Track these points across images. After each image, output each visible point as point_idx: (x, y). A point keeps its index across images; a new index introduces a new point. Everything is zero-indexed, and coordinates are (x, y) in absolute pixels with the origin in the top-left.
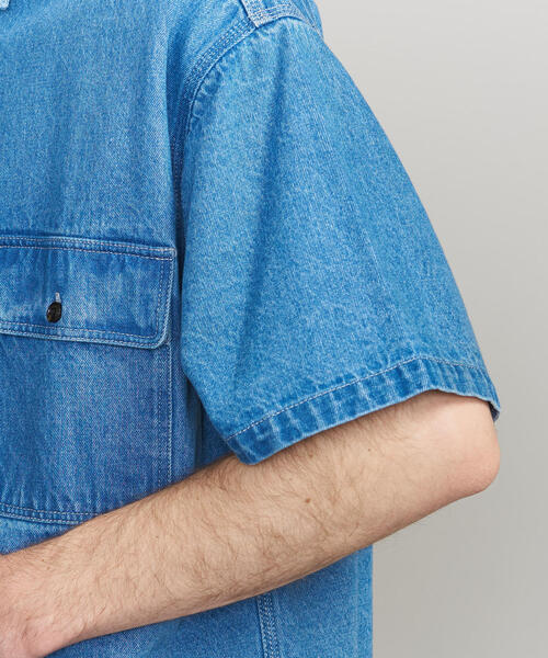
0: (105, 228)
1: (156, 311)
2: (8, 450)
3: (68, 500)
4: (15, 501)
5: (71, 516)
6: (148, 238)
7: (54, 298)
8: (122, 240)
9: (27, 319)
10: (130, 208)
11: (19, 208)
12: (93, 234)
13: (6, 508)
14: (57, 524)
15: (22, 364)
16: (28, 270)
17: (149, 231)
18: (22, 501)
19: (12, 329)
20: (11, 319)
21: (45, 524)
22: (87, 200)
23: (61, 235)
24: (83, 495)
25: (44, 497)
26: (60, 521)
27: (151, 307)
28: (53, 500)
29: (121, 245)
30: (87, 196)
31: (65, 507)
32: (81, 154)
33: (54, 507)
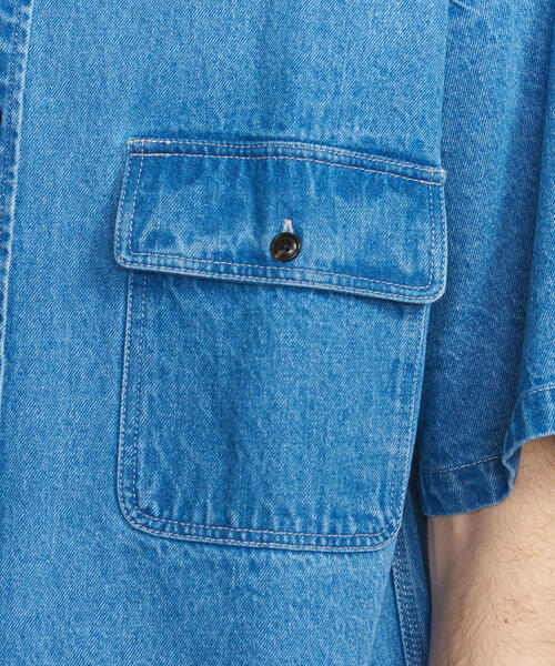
0: (358, 134)
1: (430, 254)
2: (178, 444)
3: (287, 514)
4: (196, 517)
5: (289, 537)
6: (416, 153)
7: (282, 227)
8: (380, 153)
9: (227, 256)
10: (395, 110)
11: (200, 102)
12: (342, 141)
13: (180, 527)
14: (267, 549)
15: (211, 321)
16: (222, 187)
17: (418, 143)
18: (211, 516)
19: (202, 270)
20: (198, 255)
21: (249, 549)
22: (337, 93)
23: (291, 140)
24: (306, 508)
25: (250, 511)
26: (272, 545)
27: (421, 247)
28: (266, 513)
29: (378, 159)
30: (337, 87)
31: (282, 524)
32: (323, 29)
33: (266, 524)
